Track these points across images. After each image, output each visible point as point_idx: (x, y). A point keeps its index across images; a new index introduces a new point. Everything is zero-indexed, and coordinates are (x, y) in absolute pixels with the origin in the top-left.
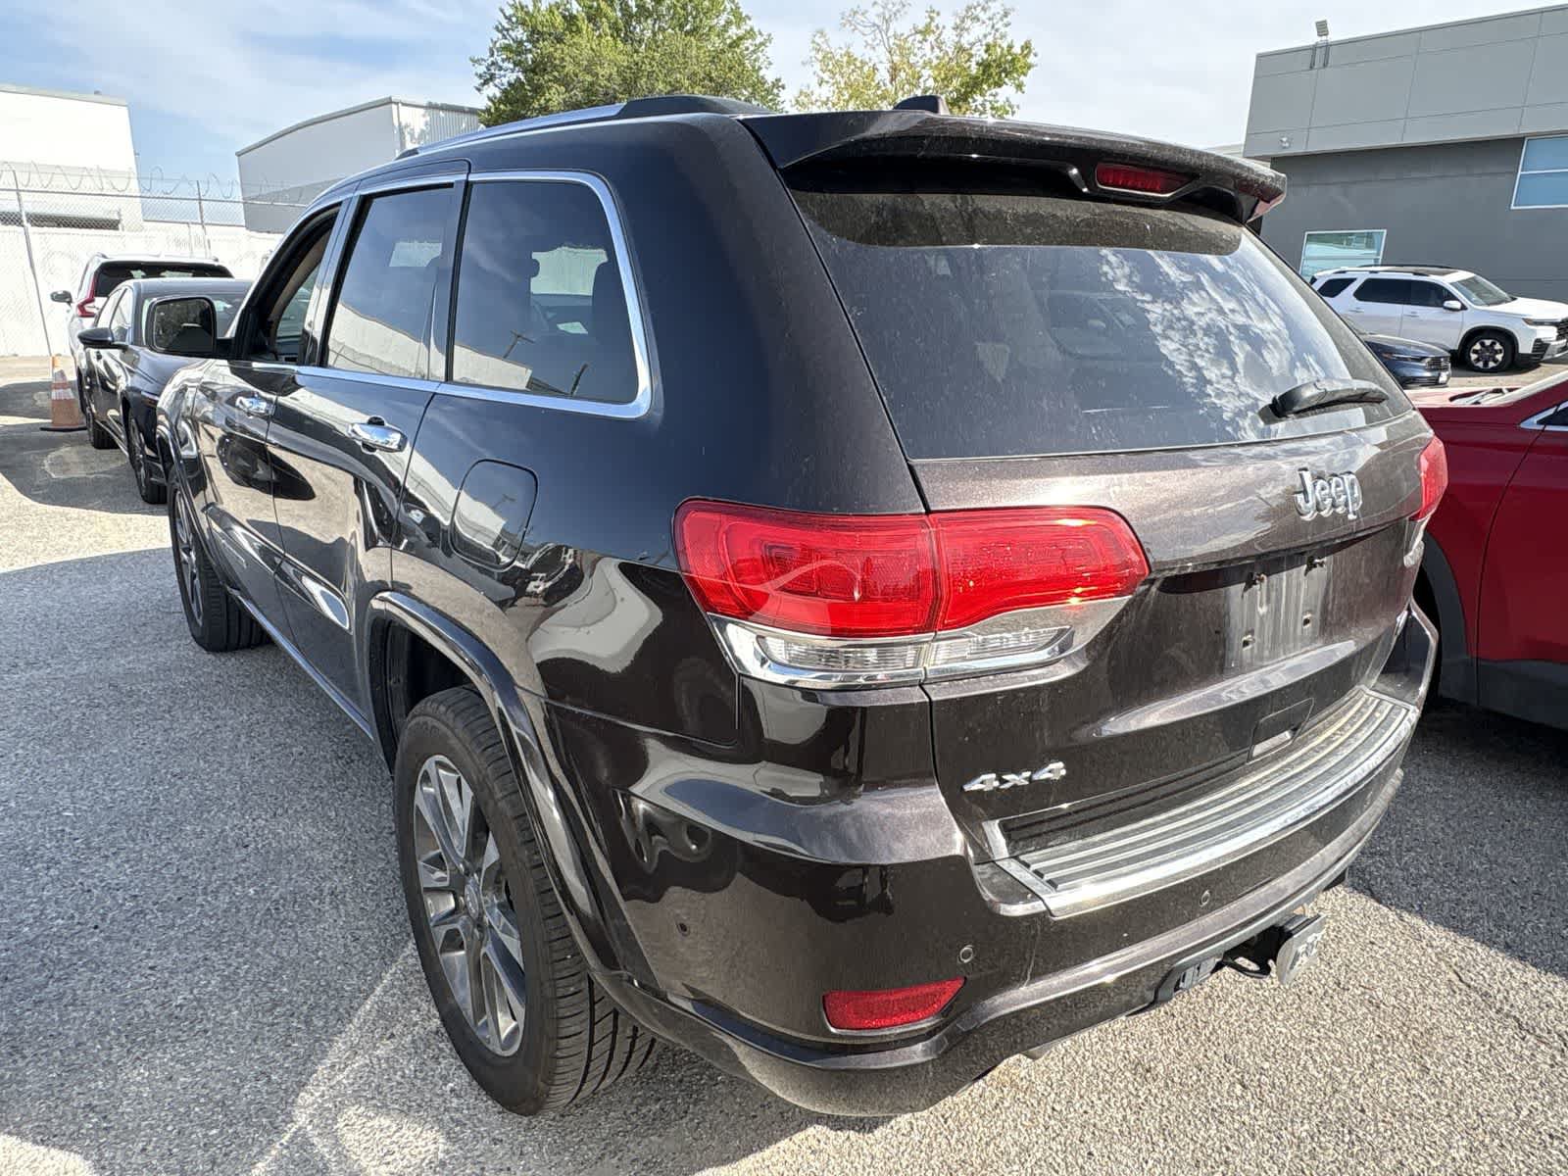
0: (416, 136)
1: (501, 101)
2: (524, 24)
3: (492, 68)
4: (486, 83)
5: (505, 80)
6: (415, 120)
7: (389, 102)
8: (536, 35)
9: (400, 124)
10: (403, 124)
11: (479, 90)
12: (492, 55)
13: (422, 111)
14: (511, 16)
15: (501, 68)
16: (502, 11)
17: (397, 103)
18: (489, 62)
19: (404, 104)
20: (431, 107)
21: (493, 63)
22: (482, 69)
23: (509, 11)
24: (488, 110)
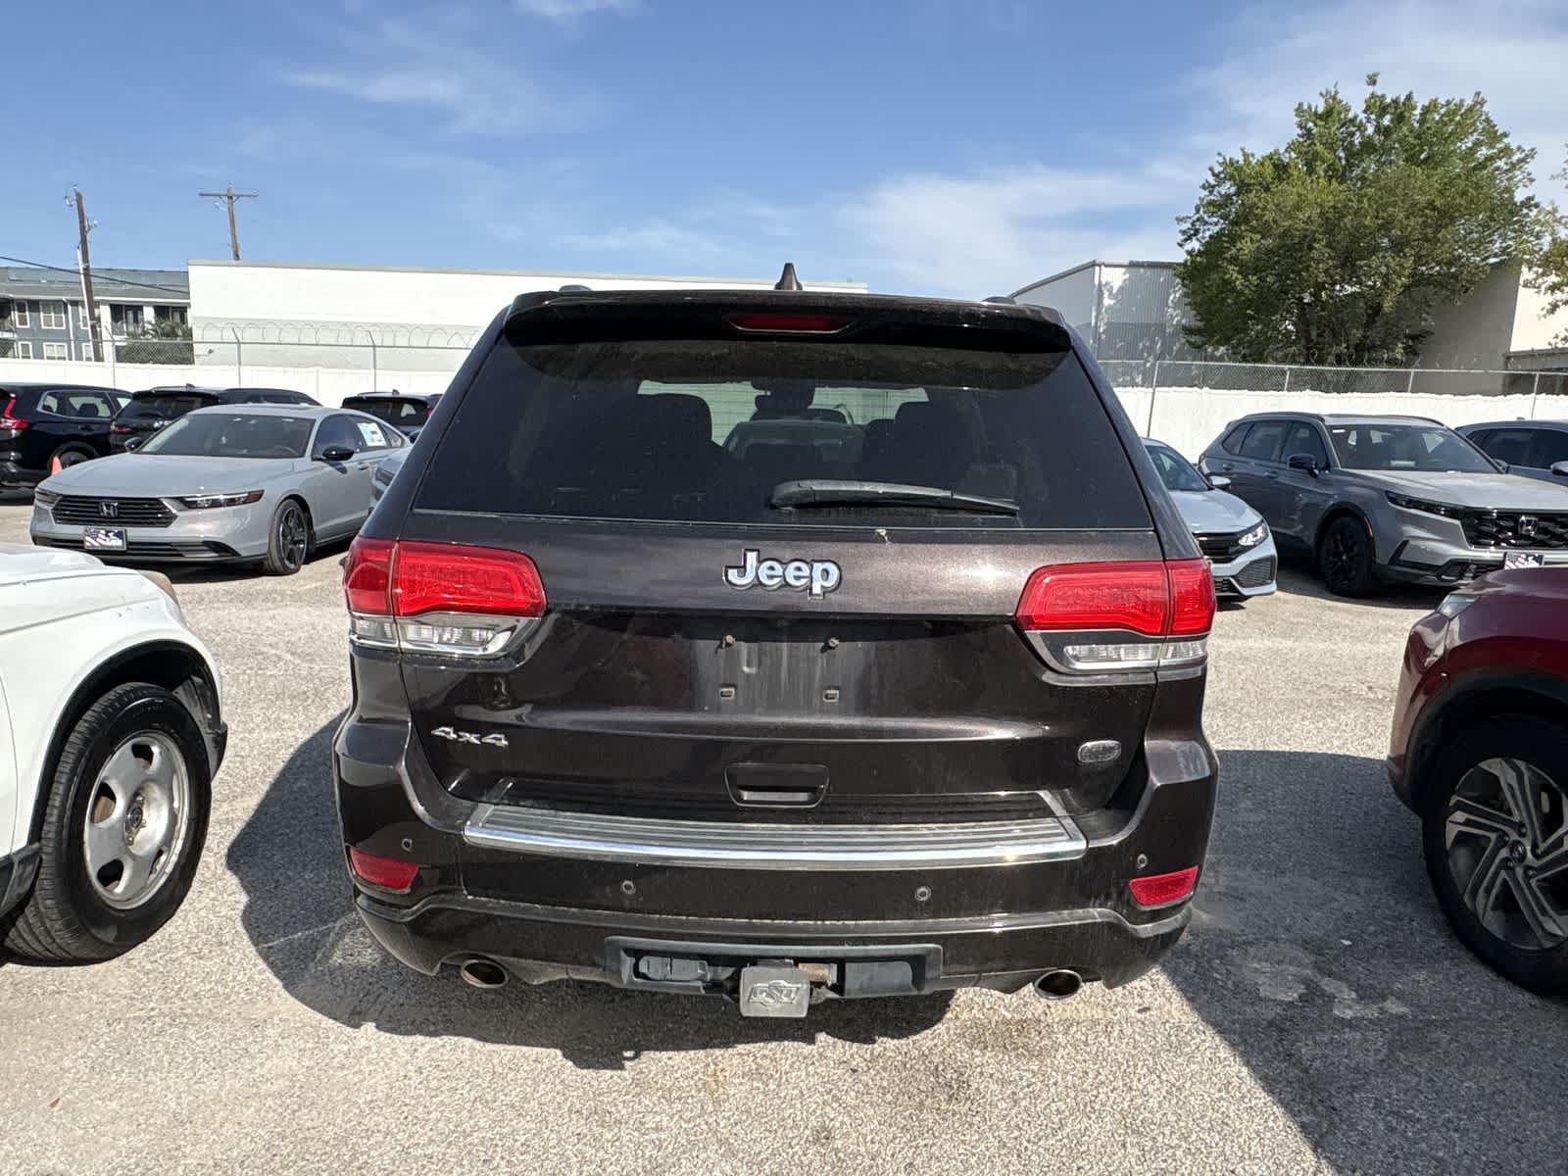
0: (1115, 291)
1: (1200, 253)
2: (1232, 178)
3: (1198, 223)
4: (1189, 238)
5: (1208, 234)
6: (1115, 278)
7: (1093, 264)
8: (1243, 188)
9: (1100, 282)
10: (1104, 282)
11: (1180, 245)
12: (1198, 211)
13: (1123, 270)
14: (1220, 173)
15: (1206, 223)
16: (1211, 169)
17: (1100, 265)
18: (1195, 218)
19: (1107, 266)
20: (1133, 265)
21: (1198, 220)
22: (1186, 226)
23: (1218, 169)
24: (1184, 264)
